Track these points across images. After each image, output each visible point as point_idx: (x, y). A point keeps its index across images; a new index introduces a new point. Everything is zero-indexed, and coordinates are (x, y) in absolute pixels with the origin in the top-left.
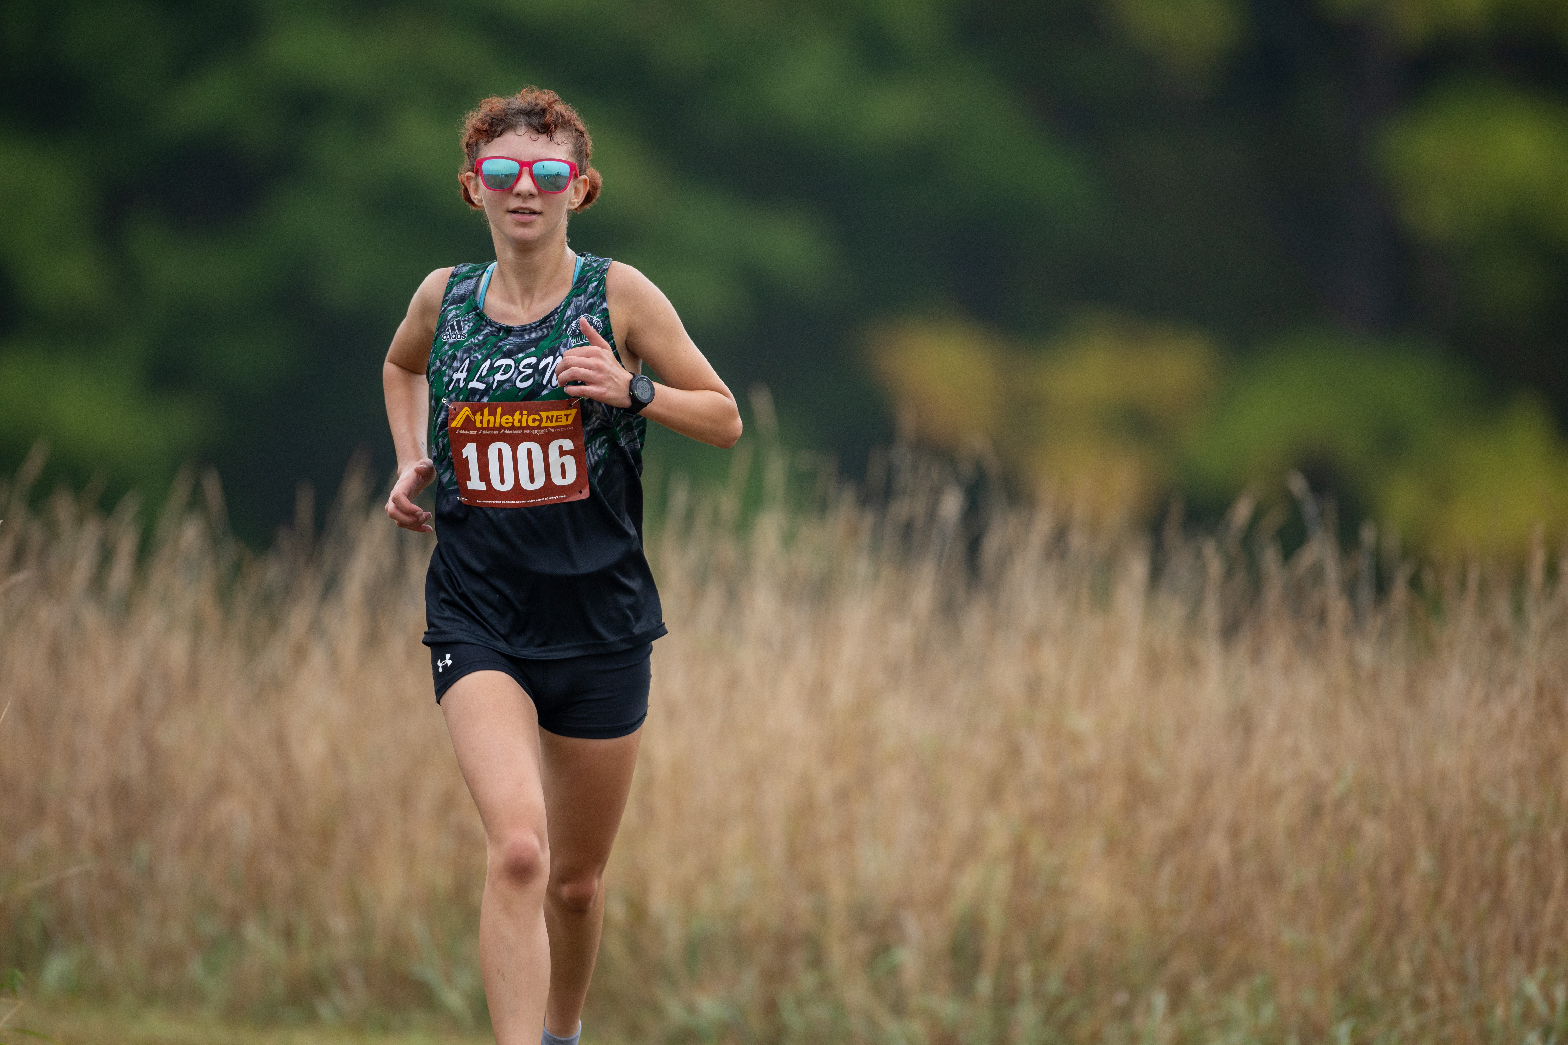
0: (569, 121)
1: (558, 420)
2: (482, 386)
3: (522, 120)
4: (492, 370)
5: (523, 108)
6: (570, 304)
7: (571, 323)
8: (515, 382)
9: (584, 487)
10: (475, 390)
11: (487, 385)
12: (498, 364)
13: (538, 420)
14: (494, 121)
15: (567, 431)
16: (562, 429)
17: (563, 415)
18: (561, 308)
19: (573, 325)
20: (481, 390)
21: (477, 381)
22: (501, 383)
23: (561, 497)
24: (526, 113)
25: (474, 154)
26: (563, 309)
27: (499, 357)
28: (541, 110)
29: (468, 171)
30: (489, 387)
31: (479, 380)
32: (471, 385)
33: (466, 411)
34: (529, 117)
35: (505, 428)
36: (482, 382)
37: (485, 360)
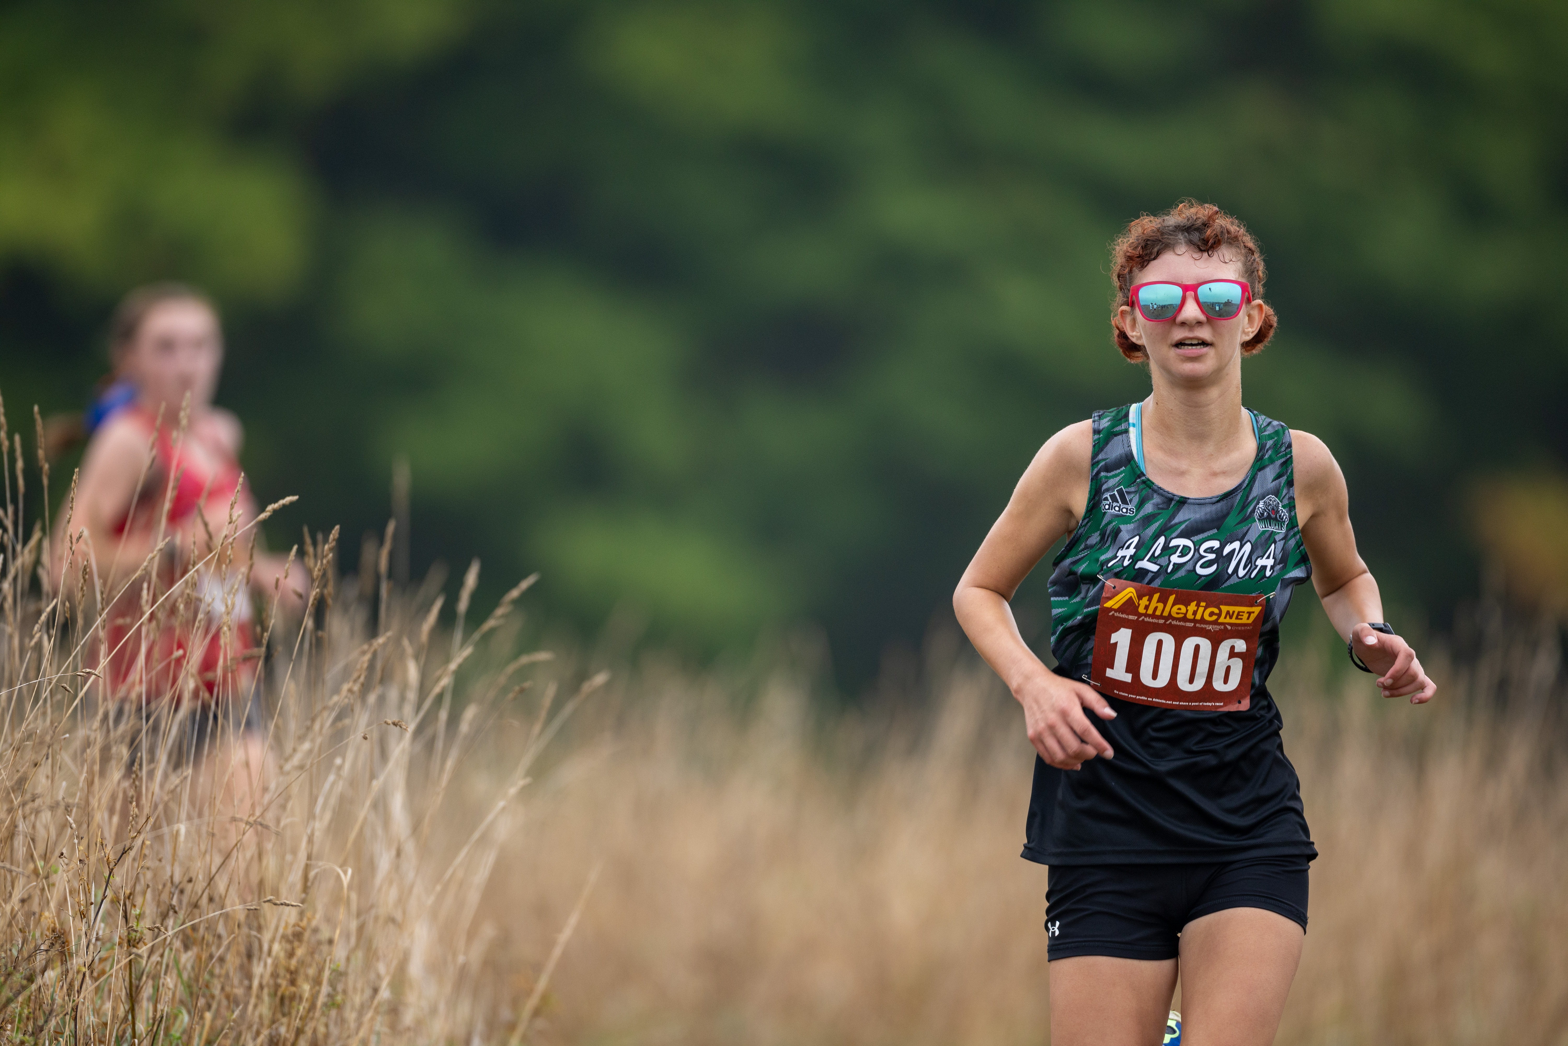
0: (1236, 237)
1: (1239, 617)
2: (1154, 568)
3: (1181, 238)
4: (1167, 550)
5: (1182, 224)
6: (1254, 481)
7: (1258, 503)
8: (1195, 567)
9: (1244, 697)
10: (1144, 572)
11: (1161, 567)
12: (1174, 543)
13: (1216, 614)
14: (1149, 243)
15: (1244, 631)
16: (1239, 628)
17: (1246, 612)
18: (1245, 485)
19: (1261, 506)
20: (1152, 572)
21: (1148, 560)
22: (1178, 567)
23: (1217, 704)
24: (1185, 229)
25: (1128, 284)
26: (1247, 486)
27: (1174, 535)
28: (1203, 224)
29: (1121, 306)
30: (1163, 569)
31: (1151, 560)
32: (1140, 565)
33: (1129, 592)
34: (1188, 233)
35: (1174, 619)
36: (1155, 563)
37: (1156, 537)
